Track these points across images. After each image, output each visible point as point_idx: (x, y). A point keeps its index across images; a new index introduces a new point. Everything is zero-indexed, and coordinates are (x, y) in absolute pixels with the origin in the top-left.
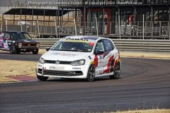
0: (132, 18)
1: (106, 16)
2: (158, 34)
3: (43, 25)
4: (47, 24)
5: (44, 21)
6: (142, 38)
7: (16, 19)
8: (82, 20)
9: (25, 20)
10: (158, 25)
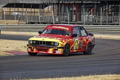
0: (93, 10)
1: (75, 9)
2: (112, 22)
3: (30, 15)
4: (33, 14)
5: (31, 12)
6: (100, 24)
7: (11, 10)
8: (58, 11)
9: (18, 12)
10: (111, 15)
